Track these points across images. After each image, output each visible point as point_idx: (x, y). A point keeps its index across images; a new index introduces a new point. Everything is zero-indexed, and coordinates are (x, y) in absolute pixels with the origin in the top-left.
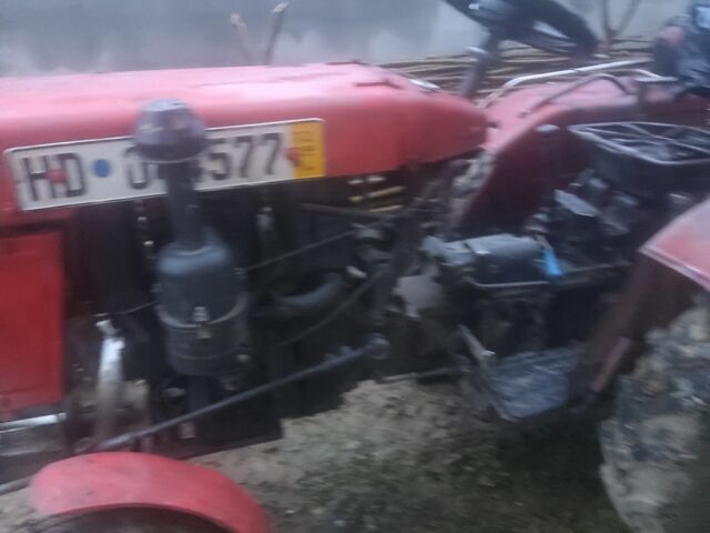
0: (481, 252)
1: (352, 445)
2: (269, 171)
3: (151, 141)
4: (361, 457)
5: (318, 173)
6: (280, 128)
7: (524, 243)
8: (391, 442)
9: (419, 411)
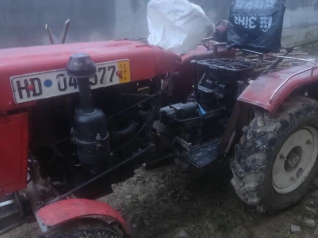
0: (178, 108)
1: (129, 197)
2: (111, 80)
3: (76, 69)
4: (134, 200)
5: (128, 80)
6: (115, 63)
7: (191, 104)
8: (144, 193)
9: (150, 179)
